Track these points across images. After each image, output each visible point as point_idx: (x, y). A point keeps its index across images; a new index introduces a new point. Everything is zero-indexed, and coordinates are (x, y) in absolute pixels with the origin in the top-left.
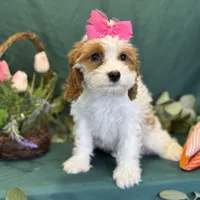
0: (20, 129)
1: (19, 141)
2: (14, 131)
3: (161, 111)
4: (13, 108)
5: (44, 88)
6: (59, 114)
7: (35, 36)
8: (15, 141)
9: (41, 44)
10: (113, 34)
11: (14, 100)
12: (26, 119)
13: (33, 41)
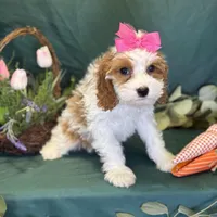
1: (13, 141)
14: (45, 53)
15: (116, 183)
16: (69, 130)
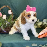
1: (3, 30)
7: (8, 6)
14: (10, 11)
15: (26, 39)
16: (16, 28)
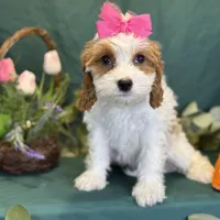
0: (25, 138)
2: (18, 139)
3: (189, 124)
4: (17, 113)
5: (54, 93)
6: (71, 124)
7: (45, 32)
8: (19, 151)
9: (53, 43)
10: (128, 31)
11: (19, 103)
12: (33, 126)
13: (43, 37)
